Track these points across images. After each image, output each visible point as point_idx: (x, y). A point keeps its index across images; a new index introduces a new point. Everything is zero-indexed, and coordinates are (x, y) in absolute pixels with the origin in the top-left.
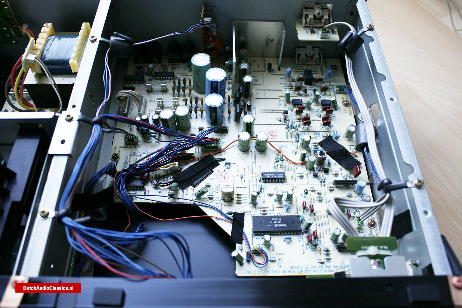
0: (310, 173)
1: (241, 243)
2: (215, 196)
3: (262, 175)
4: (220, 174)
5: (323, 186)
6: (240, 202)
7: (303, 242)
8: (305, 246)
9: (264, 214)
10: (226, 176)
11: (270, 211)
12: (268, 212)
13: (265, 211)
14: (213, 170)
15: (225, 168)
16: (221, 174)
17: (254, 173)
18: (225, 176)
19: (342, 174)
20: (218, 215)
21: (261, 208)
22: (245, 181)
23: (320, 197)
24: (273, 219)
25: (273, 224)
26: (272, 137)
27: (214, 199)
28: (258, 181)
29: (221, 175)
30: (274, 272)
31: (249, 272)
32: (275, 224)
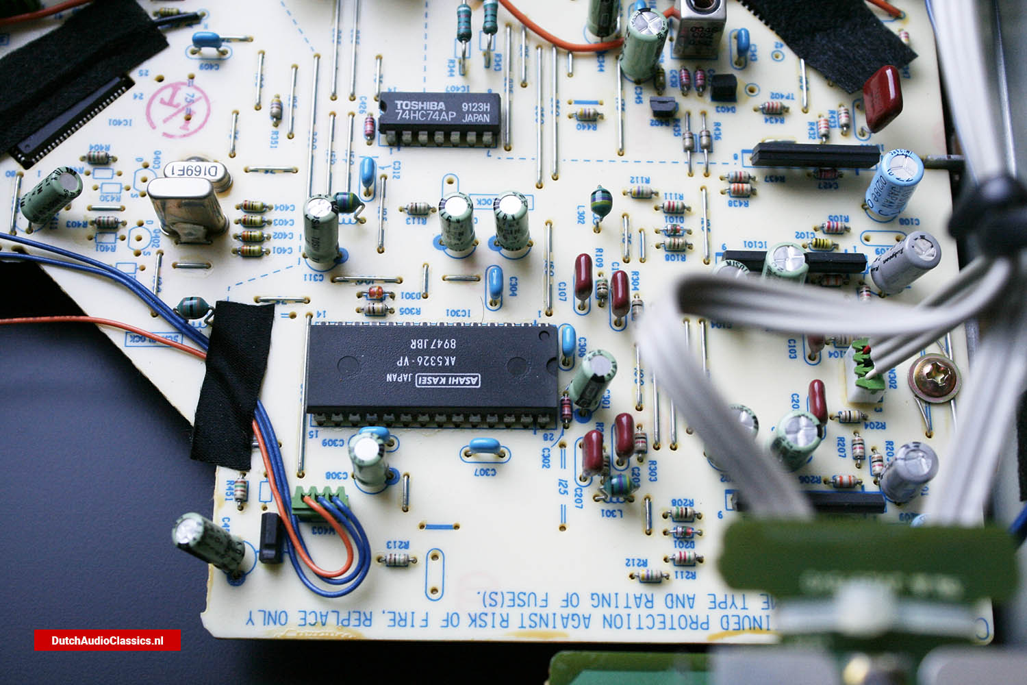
0: (639, 100)
1: (244, 467)
2: (131, 213)
3: (383, 106)
4: (166, 95)
5: (699, 170)
6: (256, 248)
7: (563, 466)
8: (572, 486)
9: (372, 313)
10: (199, 109)
11: (410, 296)
12: (397, 305)
13: (381, 297)
14: (134, 75)
15: (193, 65)
16: (173, 96)
17: (343, 95)
18: (193, 107)
19: (805, 110)
20: (138, 316)
21: (360, 282)
22: (291, 136)
23: (674, 232)
24: (414, 343)
25: (414, 369)
27: (122, 231)
28: (361, 139)
29: (170, 104)
30: (399, 620)
31: (271, 618)
32: (424, 369)
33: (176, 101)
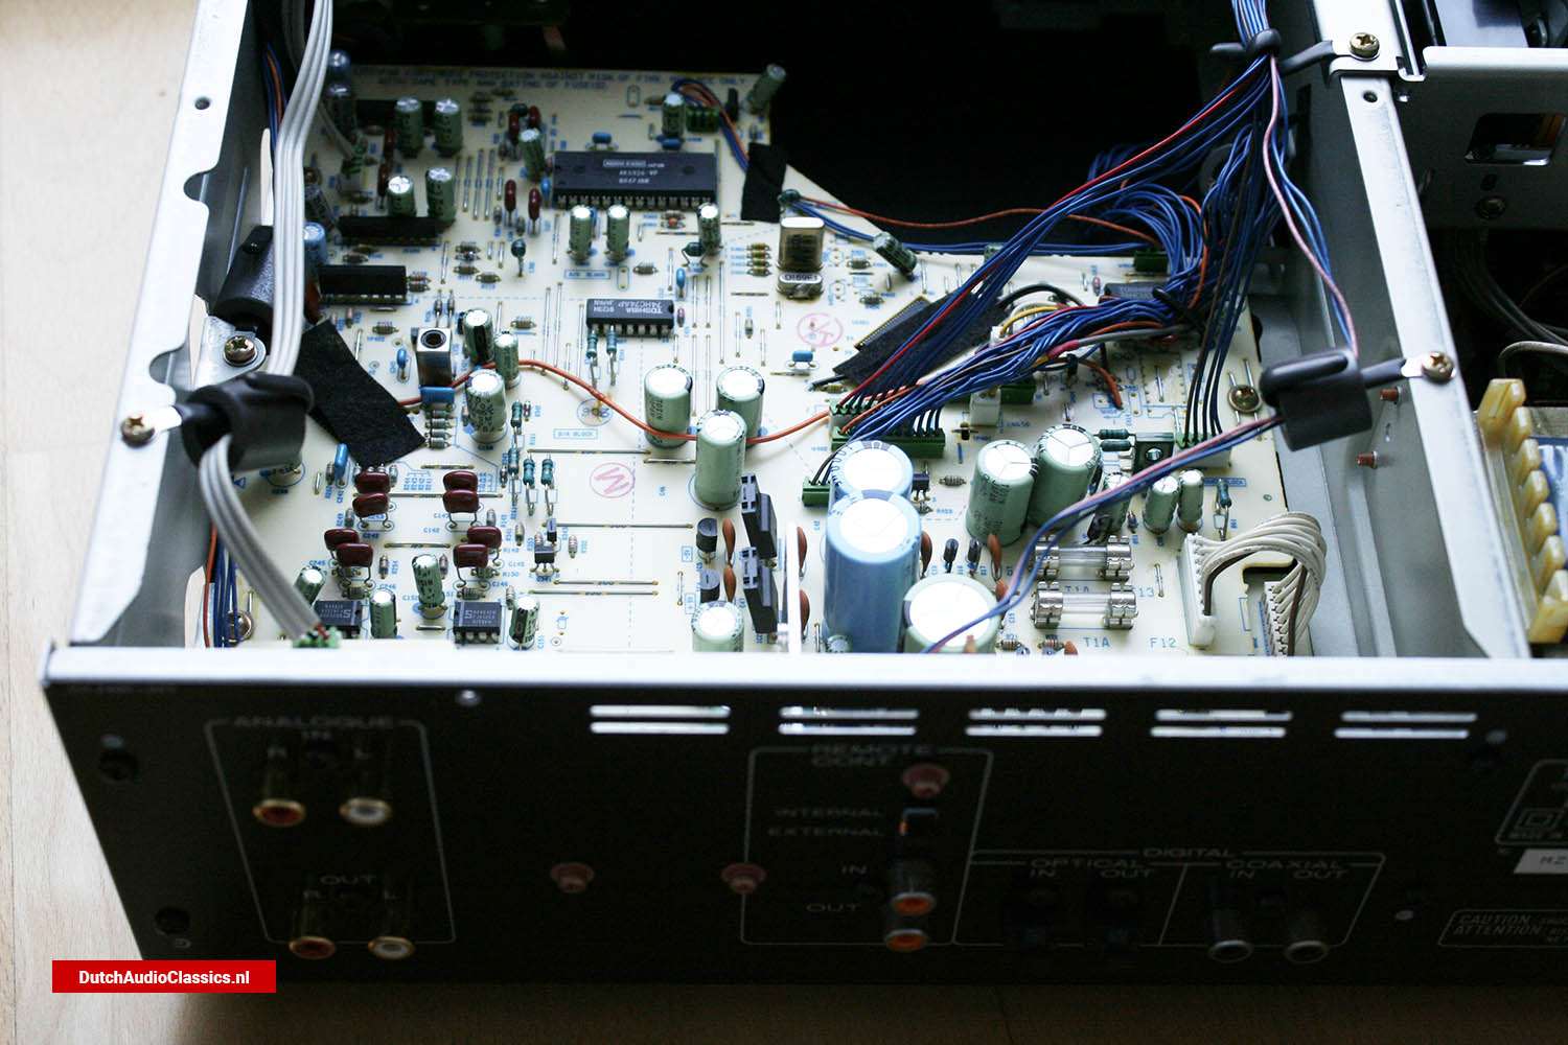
1: (753, 146)
2: (844, 272)
4: (829, 340)
5: (445, 293)
6: (755, 251)
10: (805, 330)
11: (650, 225)
12: (658, 221)
14: (856, 352)
16: (825, 339)
17: (701, 339)
18: (809, 331)
21: (684, 235)
22: (738, 314)
23: (467, 258)
24: (647, 182)
25: (647, 169)
26: (618, 469)
27: (849, 261)
29: (826, 334)
32: (641, 169)
33: (822, 336)
